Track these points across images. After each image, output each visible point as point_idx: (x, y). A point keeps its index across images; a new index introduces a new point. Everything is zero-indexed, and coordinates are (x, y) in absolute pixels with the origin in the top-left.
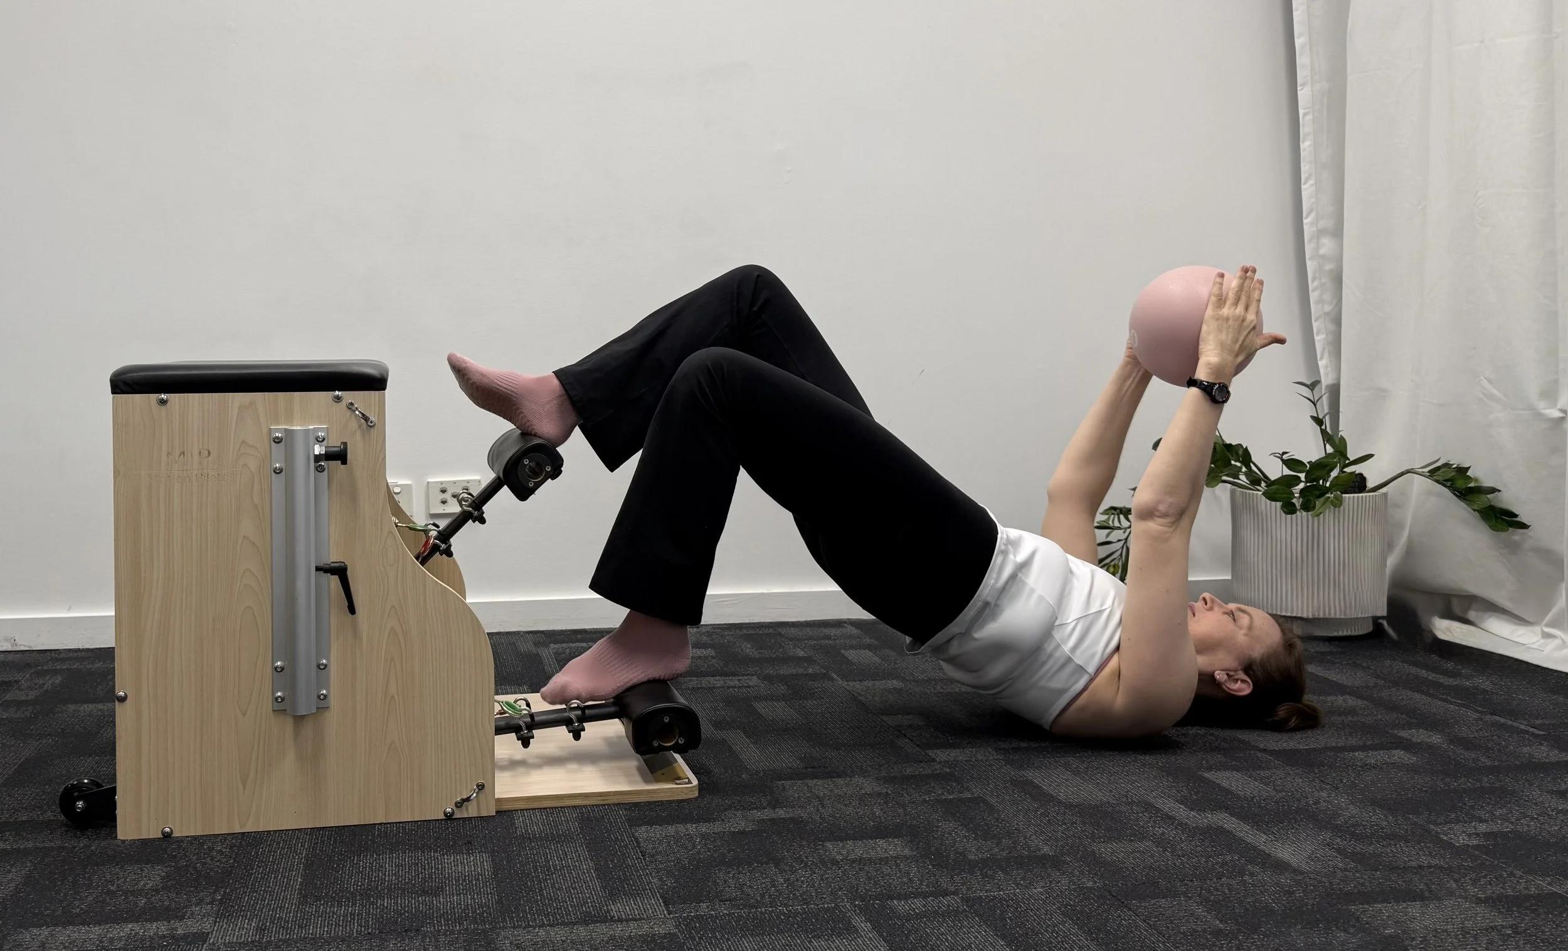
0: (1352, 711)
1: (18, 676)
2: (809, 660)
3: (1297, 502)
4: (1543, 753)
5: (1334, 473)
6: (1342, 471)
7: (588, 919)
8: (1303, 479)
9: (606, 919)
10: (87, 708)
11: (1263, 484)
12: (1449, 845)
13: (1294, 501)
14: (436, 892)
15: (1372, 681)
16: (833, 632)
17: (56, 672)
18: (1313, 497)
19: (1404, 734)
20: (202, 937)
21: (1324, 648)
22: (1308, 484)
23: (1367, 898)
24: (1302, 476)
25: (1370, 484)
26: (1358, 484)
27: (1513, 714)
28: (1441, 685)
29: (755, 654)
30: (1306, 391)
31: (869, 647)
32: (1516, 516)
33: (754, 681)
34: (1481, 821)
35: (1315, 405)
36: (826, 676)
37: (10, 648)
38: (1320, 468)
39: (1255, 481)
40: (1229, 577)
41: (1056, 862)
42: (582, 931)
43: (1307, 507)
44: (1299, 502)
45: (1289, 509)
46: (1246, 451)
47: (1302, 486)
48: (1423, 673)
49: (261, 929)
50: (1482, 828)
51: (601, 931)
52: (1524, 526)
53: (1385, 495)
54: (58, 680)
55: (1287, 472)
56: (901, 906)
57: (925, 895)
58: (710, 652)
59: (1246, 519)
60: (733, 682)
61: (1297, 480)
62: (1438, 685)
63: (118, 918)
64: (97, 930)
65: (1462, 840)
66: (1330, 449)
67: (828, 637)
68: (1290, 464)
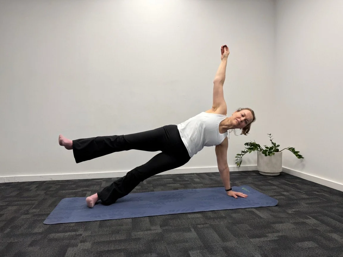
0: (275, 189)
1: (52, 185)
2: (188, 181)
3: (267, 154)
4: (304, 196)
5: (274, 149)
6: (275, 148)
7: (147, 230)
9: (150, 230)
10: (64, 191)
11: (262, 150)
12: (288, 213)
14: (122, 225)
15: (279, 183)
16: (192, 175)
17: (58, 185)
18: (270, 153)
19: (283, 193)
20: (81, 235)
21: (272, 177)
22: (269, 151)
23: (274, 223)
25: (279, 151)
26: (277, 150)
27: (300, 189)
28: (290, 184)
29: (179, 180)
30: (269, 135)
31: (198, 178)
32: (302, 156)
33: (179, 185)
34: (294, 209)
35: (271, 138)
36: (191, 184)
37: (51, 180)
38: (271, 148)
39: (261, 150)
40: (257, 165)
41: (225, 218)
42: (146, 232)
43: (269, 155)
45: (266, 155)
46: (259, 145)
48: (287, 182)
49: (92, 233)
50: (294, 210)
51: (149, 232)
52: (303, 158)
53: (282, 152)
54: (59, 186)
55: (266, 149)
56: (199, 226)
57: (203, 224)
58: (172, 179)
59: (260, 156)
60: (175, 185)
62: (289, 184)
63: (67, 232)
64: (63, 234)
65: (290, 212)
66: (273, 145)
67: (191, 176)
68: (267, 148)
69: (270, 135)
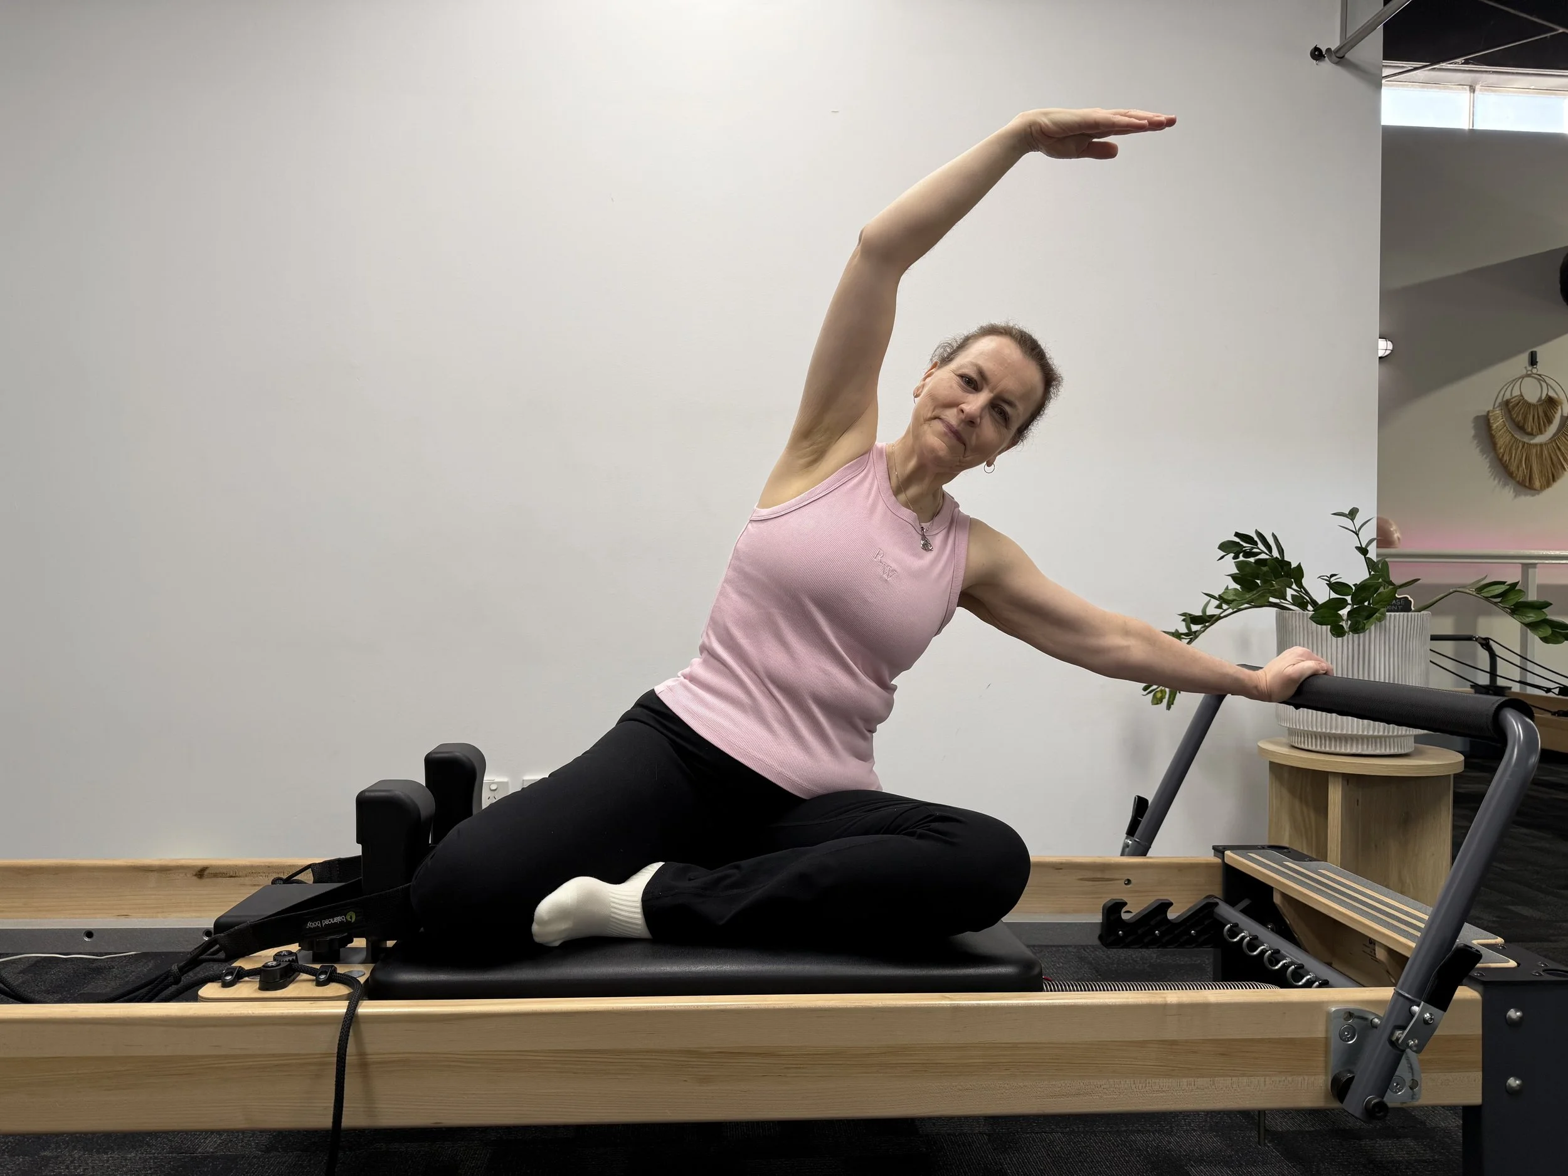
3: (1345, 624)
8: (1349, 601)
11: (1310, 607)
13: (1343, 624)
18: (1361, 619)
22: (1355, 606)
24: (1349, 598)
30: (1347, 522)
35: (1357, 535)
38: (1365, 589)
39: (1302, 604)
43: (1356, 629)
44: (1347, 624)
45: (1338, 632)
47: (1348, 608)
55: (1334, 595)
61: (1342, 604)
66: (1373, 574)
68: (1337, 587)
69: (1352, 514)
